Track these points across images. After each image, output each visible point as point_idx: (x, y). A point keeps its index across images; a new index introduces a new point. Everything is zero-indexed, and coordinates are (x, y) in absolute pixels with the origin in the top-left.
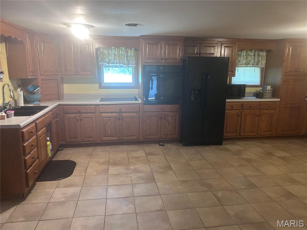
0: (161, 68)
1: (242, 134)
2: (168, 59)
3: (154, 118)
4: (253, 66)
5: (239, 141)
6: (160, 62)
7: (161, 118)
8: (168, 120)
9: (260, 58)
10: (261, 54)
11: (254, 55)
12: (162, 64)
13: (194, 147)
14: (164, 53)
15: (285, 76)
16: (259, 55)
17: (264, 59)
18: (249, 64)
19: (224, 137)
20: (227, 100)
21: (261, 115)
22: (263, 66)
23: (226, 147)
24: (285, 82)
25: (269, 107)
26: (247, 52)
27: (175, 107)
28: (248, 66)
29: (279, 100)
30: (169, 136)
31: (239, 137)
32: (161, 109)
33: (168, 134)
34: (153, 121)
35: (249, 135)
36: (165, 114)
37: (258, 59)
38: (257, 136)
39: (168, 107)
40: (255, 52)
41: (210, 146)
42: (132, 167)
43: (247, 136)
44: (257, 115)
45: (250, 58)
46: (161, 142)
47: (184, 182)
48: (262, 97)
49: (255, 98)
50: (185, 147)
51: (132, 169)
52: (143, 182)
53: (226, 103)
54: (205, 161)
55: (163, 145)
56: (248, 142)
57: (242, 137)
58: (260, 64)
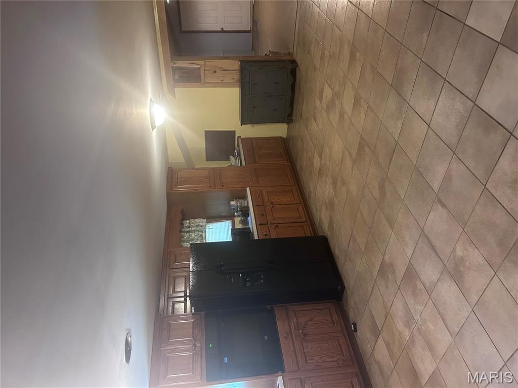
0: (211, 346)
1: (304, 219)
2: (194, 336)
3: (307, 348)
4: (204, 232)
5: (314, 220)
6: (199, 349)
7: (305, 335)
8: (306, 323)
9: (193, 225)
10: (187, 225)
11: (189, 232)
12: (204, 346)
13: (341, 272)
14: (184, 344)
15: (216, 186)
16: (189, 227)
17: (193, 221)
18: (201, 236)
19: (313, 235)
20: (256, 238)
21: (272, 203)
22: (205, 220)
23: (327, 229)
24: (223, 186)
25: (259, 197)
26: (184, 241)
27: (279, 314)
28: (204, 237)
29: (248, 189)
30: (335, 318)
31: (309, 223)
32: (286, 338)
33: (331, 320)
34: (313, 349)
35: (302, 211)
36: (295, 328)
37: (193, 227)
38: (303, 204)
39: (282, 327)
40: (184, 232)
41: (333, 251)
42: (407, 334)
43: (305, 214)
44: (272, 207)
45: (193, 236)
46: (349, 331)
47: (391, 222)
48: (246, 207)
49: (249, 218)
50: (346, 285)
51: (410, 329)
52: (418, 282)
53: (260, 238)
54: (354, 232)
55: (355, 325)
56: (314, 210)
57: (307, 218)
58: (201, 224)
